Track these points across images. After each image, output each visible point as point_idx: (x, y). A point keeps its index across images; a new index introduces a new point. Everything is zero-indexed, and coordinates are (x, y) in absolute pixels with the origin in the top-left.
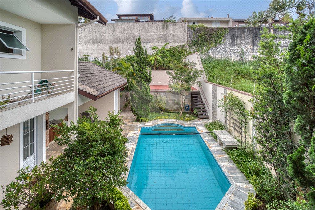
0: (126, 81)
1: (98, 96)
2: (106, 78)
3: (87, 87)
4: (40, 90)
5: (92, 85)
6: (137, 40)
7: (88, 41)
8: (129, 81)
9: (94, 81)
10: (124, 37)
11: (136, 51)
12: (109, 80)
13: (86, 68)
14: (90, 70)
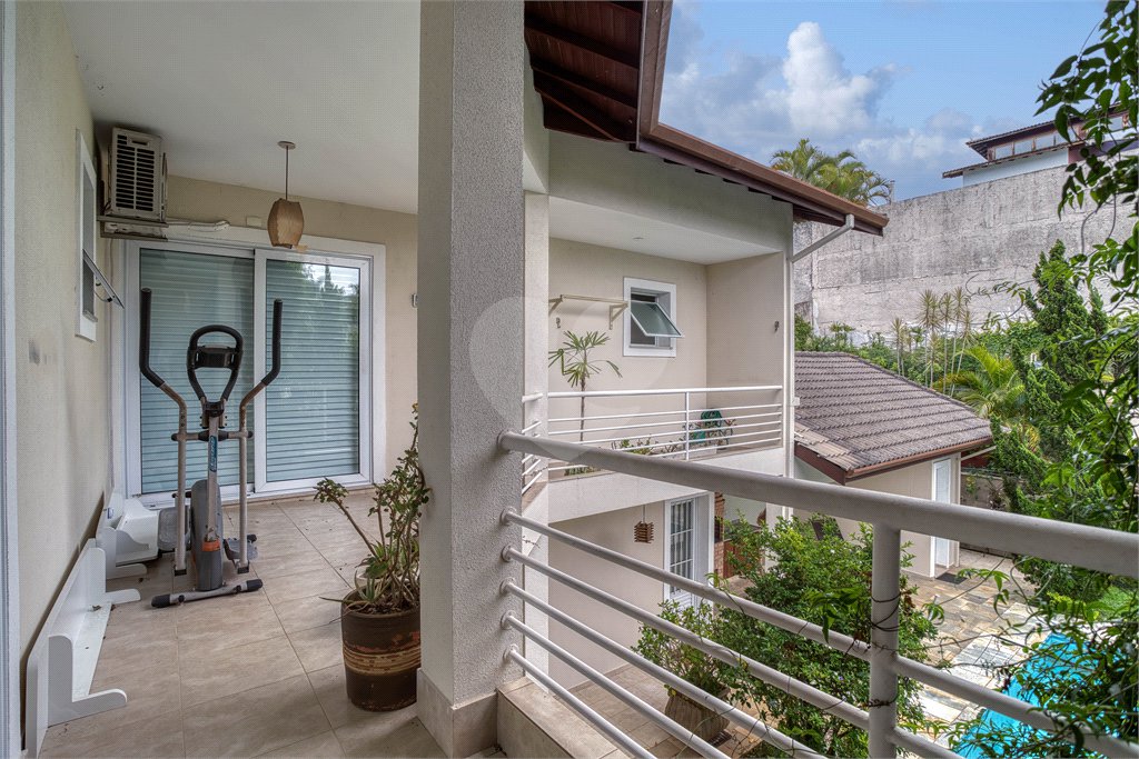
0: (988, 431)
1: (851, 471)
2: (898, 414)
3: (820, 438)
4: (704, 435)
5: (837, 435)
6: (1043, 257)
7: (848, 278)
8: (999, 431)
9: (848, 421)
10: (997, 243)
11: (1040, 306)
12: (910, 422)
13: (831, 377)
14: (841, 384)
